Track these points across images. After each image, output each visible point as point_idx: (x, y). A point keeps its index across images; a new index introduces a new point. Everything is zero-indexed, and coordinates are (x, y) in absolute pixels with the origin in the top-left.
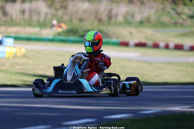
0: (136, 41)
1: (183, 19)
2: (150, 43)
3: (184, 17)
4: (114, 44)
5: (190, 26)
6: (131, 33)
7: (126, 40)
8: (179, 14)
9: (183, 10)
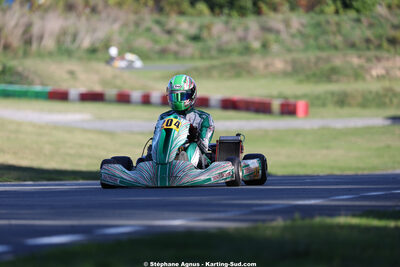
0: (83, 90)
1: (178, 43)
2: (111, 92)
3: (180, 38)
4: (38, 96)
5: (192, 58)
6: (72, 73)
7: (63, 86)
8: (169, 32)
9: (178, 23)
